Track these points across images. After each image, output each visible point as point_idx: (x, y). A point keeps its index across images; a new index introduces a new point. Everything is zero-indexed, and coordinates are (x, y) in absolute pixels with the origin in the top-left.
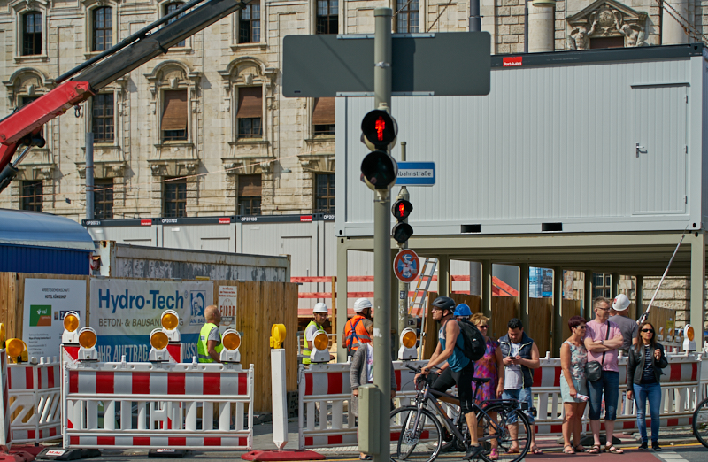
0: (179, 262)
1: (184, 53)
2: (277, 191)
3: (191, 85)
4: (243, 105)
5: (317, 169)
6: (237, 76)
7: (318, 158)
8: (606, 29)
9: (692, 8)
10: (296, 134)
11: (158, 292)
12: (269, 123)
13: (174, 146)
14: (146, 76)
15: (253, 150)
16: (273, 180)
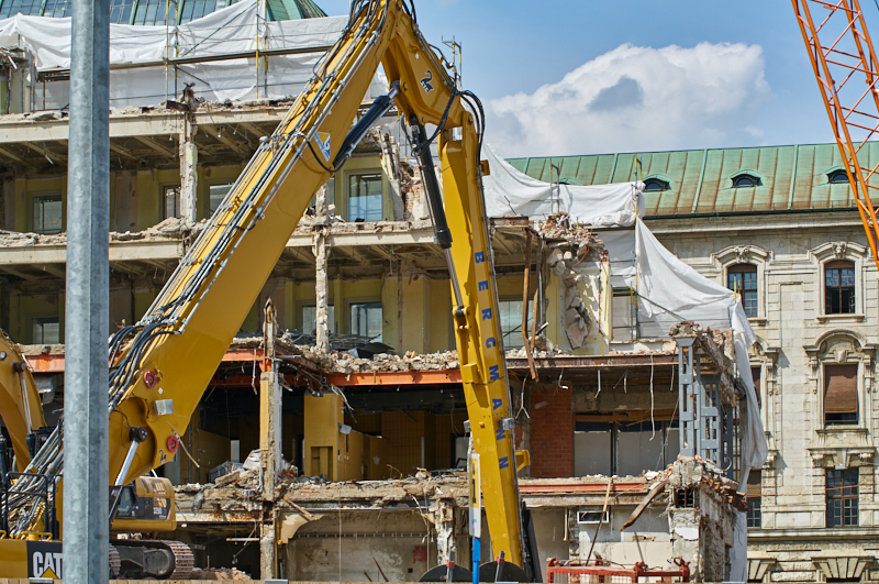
2: (780, 491)
5: (830, 464)
7: (834, 452)
10: (804, 424)
12: (770, 411)
16: (775, 477)
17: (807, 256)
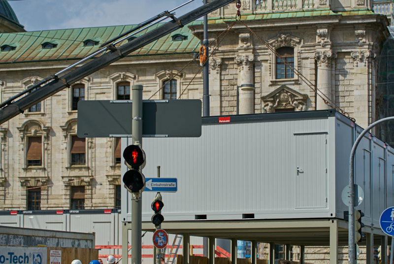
0: (28, 236)
1: (40, 115)
2: (94, 196)
3: (44, 134)
4: (74, 146)
5: (117, 183)
6: (71, 129)
8: (284, 104)
9: (334, 92)
10: (105, 163)
11: (13, 253)
12: (90, 156)
13: (34, 169)
14: (18, 128)
15: (80, 172)
16: (92, 189)
17: (107, 80)
